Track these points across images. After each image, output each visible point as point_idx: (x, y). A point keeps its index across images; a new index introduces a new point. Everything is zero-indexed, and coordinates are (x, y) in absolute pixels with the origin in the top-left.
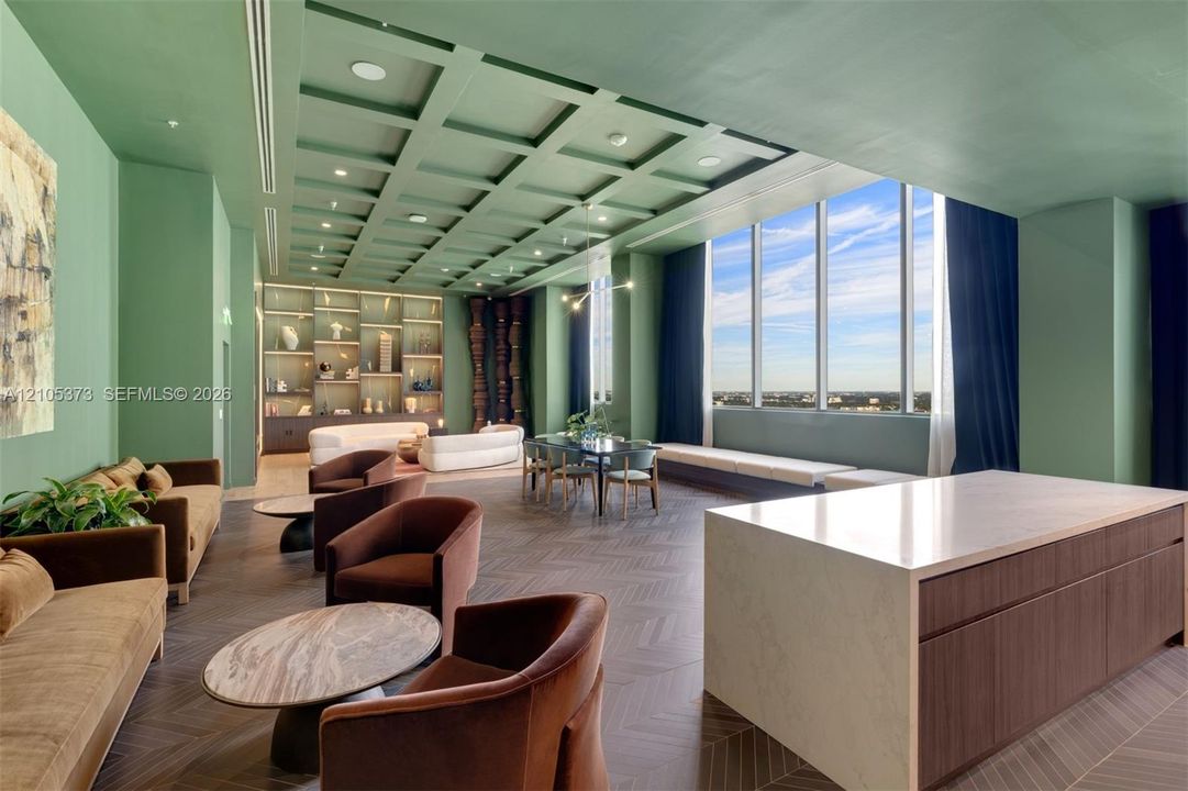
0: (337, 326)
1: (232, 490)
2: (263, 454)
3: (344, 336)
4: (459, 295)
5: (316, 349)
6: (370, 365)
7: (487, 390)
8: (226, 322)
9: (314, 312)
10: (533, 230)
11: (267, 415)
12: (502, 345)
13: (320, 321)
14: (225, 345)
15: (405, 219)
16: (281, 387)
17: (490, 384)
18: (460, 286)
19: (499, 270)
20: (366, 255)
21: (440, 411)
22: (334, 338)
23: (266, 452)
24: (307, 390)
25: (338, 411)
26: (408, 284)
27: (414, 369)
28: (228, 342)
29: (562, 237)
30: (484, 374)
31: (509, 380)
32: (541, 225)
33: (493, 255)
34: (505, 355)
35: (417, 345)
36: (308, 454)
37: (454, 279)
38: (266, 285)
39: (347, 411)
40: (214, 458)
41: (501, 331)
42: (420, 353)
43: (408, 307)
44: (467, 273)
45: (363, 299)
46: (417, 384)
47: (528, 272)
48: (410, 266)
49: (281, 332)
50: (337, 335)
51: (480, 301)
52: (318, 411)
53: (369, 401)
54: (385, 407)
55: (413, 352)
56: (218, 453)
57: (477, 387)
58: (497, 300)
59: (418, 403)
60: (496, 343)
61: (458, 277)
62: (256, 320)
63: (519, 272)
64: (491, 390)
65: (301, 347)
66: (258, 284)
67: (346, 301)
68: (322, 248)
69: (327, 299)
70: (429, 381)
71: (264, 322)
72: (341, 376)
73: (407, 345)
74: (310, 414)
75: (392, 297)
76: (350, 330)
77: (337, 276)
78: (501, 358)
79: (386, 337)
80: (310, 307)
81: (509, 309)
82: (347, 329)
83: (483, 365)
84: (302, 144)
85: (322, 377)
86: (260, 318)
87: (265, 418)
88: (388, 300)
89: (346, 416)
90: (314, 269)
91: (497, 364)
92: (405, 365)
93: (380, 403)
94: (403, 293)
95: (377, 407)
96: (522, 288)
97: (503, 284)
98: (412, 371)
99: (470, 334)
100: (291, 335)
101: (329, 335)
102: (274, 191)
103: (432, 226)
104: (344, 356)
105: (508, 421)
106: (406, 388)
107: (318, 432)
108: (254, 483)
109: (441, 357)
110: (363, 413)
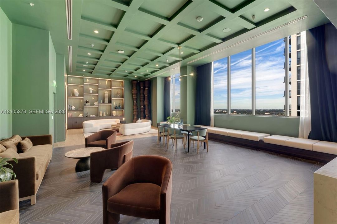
0: (91, 89)
1: (57, 143)
2: (67, 129)
3: (93, 92)
4: (129, 80)
5: (85, 96)
6: (101, 101)
7: (137, 109)
8: (54, 85)
9: (83, 84)
10: (159, 57)
11: (69, 117)
12: (142, 95)
13: (86, 87)
14: (54, 93)
15: (116, 52)
16: (73, 108)
17: (138, 107)
18: (130, 77)
19: (143, 72)
20: (101, 66)
21: (123, 115)
22: (90, 93)
23: (68, 129)
24: (82, 109)
25: (91, 116)
26: (114, 76)
27: (115, 102)
28: (55, 93)
29: (167, 60)
30: (137, 104)
31: (144, 106)
32: (161, 55)
33: (143, 66)
34: (143, 98)
35: (116, 95)
36: (82, 129)
37: (129, 74)
38: (68, 76)
39: (94, 116)
40: (50, 134)
41: (142, 91)
42: (117, 97)
43: (113, 83)
44: (133, 72)
45: (99, 81)
46: (116, 107)
47: (152, 72)
48: (115, 70)
49: (73, 91)
50: (91, 92)
51: (136, 82)
52: (85, 115)
53: (101, 112)
54: (106, 114)
55: (115, 97)
56: (51, 132)
57: (135, 108)
58: (140, 81)
59: (116, 113)
60: (140, 94)
61: (130, 74)
62: (65, 86)
63: (150, 72)
64: (139, 109)
65: (79, 96)
66: (66, 75)
67: (94, 81)
68: (87, 63)
69: (88, 80)
70: (120, 106)
71: (67, 87)
72: (93, 105)
73: (113, 95)
74: (82, 116)
75: (108, 80)
76: (95, 90)
77: (91, 73)
78: (142, 99)
79: (106, 92)
80: (82, 83)
81: (144, 84)
82: (94, 90)
83: (136, 101)
84: (83, 17)
85: (86, 105)
86: (66, 86)
87: (68, 118)
88: (107, 81)
89: (94, 117)
90: (84, 70)
91: (141, 101)
92: (112, 101)
93: (105, 113)
94: (112, 79)
95: (104, 114)
96: (149, 78)
97: (144, 76)
98: (114, 103)
99: (132, 92)
100: (76, 92)
101: (88, 91)
102: (72, 39)
103: (125, 55)
104: (93, 98)
105: (144, 118)
106: (113, 108)
107: (85, 122)
108: (64, 140)
109: (123, 99)
110: (99, 116)
